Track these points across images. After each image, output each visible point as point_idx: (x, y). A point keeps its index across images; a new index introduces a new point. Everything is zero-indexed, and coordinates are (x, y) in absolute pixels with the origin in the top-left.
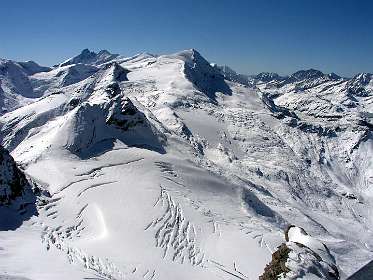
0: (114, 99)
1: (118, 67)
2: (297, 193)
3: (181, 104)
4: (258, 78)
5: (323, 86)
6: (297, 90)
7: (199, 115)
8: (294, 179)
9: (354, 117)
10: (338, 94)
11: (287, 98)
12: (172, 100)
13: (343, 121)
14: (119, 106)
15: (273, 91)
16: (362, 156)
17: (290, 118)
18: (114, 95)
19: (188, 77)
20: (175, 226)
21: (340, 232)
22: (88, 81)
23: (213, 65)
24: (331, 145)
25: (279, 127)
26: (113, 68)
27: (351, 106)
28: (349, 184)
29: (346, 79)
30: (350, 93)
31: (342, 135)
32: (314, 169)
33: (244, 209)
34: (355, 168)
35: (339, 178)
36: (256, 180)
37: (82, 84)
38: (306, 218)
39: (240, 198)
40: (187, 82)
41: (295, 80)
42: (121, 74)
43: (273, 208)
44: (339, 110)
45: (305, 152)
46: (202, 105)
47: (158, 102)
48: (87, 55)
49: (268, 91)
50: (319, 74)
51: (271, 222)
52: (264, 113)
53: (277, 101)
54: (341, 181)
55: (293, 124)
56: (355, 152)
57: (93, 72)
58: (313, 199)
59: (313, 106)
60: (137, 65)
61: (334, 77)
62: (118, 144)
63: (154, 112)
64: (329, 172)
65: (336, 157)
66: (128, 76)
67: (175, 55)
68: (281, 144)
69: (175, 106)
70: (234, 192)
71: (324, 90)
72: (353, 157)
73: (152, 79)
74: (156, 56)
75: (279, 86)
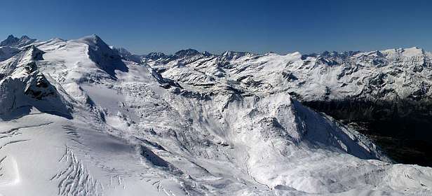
0: (32, 74)
1: (35, 49)
2: (184, 146)
3: (86, 80)
4: (148, 57)
5: (199, 62)
6: (179, 65)
7: (101, 89)
8: (181, 135)
9: (223, 84)
10: (211, 68)
11: (172, 72)
12: (78, 77)
13: (215, 88)
14: (35, 80)
15: (160, 67)
16: (231, 113)
17: (175, 88)
18: (31, 71)
19: (91, 57)
20: (76, 179)
21: (219, 172)
22: (12, 59)
23: (111, 47)
24: (207, 107)
25: (167, 95)
26: (32, 50)
27: (220, 76)
28: (223, 134)
29: (216, 56)
30: (220, 66)
31: (215, 99)
32: (196, 126)
33: (143, 162)
34: (226, 122)
35: (215, 131)
36: (151, 138)
37: (7, 62)
38: (192, 165)
39: (138, 153)
40: (91, 62)
41: (178, 58)
42: (38, 55)
43: (165, 159)
44: (212, 79)
45: (188, 113)
46: (103, 81)
47: (67, 78)
48: (12, 40)
49: (156, 67)
50: (196, 53)
51: (165, 170)
52: (154, 84)
53: (164, 75)
54: (217, 134)
55: (177, 92)
56: (225, 110)
57: (16, 52)
58: (197, 149)
59: (192, 77)
60: (51, 48)
61: (207, 55)
62: (34, 110)
63: (63, 86)
64: (207, 127)
65: (211, 115)
66: (44, 56)
67: (81, 40)
68: (168, 108)
69: (80, 82)
70: (134, 150)
71: (200, 64)
72: (224, 114)
73: (62, 59)
74: (66, 41)
75: (165, 63)
